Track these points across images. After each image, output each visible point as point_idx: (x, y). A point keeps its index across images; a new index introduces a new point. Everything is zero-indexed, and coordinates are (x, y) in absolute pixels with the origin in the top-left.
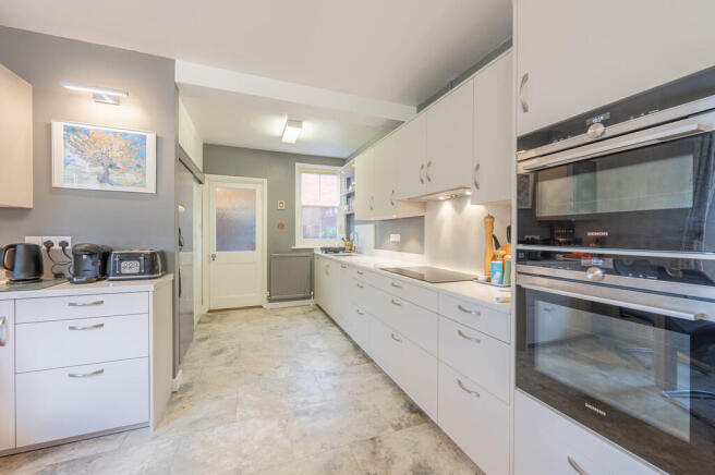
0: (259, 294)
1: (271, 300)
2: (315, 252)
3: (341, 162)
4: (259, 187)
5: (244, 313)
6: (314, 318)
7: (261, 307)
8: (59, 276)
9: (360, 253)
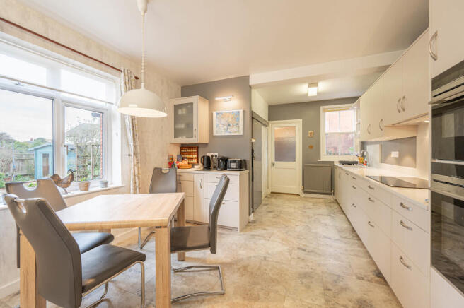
0: (297, 187)
1: (304, 192)
2: (335, 164)
3: (353, 100)
4: (298, 124)
5: (289, 196)
6: (331, 207)
7: (298, 195)
8: (214, 167)
9: (369, 166)
